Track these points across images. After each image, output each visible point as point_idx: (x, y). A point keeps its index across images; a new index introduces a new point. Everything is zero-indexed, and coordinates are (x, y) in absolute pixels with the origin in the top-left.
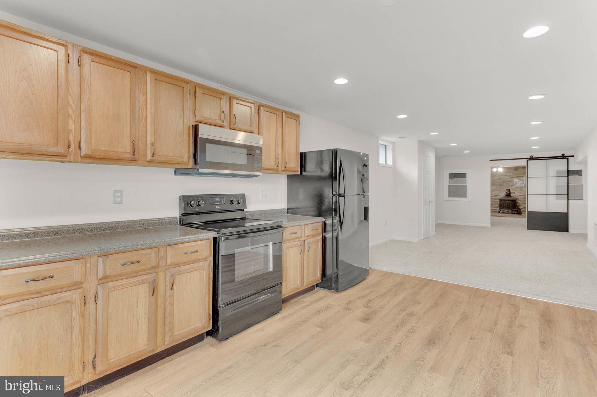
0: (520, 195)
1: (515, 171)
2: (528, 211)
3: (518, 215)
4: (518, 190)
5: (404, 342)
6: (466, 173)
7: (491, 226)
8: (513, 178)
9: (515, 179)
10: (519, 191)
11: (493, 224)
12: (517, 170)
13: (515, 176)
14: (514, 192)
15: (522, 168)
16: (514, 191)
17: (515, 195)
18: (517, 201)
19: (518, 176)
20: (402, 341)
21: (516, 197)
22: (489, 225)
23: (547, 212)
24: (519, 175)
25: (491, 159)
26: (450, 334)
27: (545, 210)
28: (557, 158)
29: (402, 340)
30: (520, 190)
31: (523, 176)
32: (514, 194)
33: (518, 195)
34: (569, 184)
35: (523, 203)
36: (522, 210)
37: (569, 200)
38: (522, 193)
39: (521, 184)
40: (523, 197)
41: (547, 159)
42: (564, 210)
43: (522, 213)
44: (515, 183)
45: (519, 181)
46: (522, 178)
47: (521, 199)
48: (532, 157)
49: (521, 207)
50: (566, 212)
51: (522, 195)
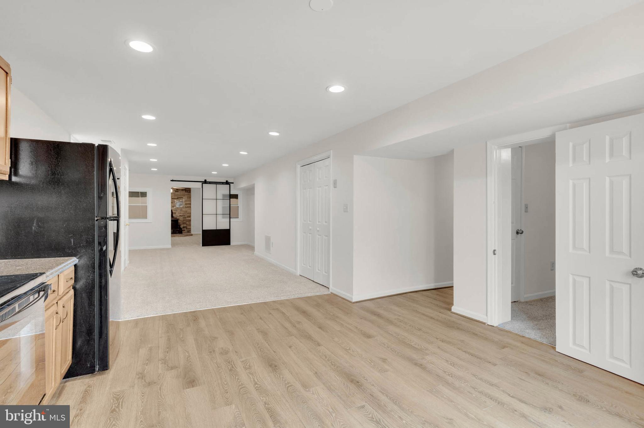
0: (180, 216)
1: (176, 192)
2: (203, 229)
3: (180, 235)
4: (178, 211)
5: (256, 380)
6: (146, 192)
7: (172, 247)
8: (175, 199)
9: (176, 200)
11: (173, 244)
12: (178, 192)
13: (176, 197)
16: (175, 212)
17: (176, 215)
18: (179, 221)
19: (178, 197)
20: (254, 380)
21: (177, 217)
22: (170, 246)
23: (216, 230)
25: (172, 180)
26: (275, 352)
27: (214, 228)
28: (223, 183)
29: (252, 379)
31: (182, 198)
34: (231, 206)
35: (183, 223)
36: (183, 229)
37: (231, 219)
38: (182, 214)
39: (180, 205)
40: (183, 217)
41: (216, 184)
42: (227, 227)
43: (183, 232)
44: (176, 204)
45: (179, 202)
46: (182, 200)
47: (181, 219)
48: (205, 180)
49: (182, 227)
50: (229, 228)
51: (182, 215)
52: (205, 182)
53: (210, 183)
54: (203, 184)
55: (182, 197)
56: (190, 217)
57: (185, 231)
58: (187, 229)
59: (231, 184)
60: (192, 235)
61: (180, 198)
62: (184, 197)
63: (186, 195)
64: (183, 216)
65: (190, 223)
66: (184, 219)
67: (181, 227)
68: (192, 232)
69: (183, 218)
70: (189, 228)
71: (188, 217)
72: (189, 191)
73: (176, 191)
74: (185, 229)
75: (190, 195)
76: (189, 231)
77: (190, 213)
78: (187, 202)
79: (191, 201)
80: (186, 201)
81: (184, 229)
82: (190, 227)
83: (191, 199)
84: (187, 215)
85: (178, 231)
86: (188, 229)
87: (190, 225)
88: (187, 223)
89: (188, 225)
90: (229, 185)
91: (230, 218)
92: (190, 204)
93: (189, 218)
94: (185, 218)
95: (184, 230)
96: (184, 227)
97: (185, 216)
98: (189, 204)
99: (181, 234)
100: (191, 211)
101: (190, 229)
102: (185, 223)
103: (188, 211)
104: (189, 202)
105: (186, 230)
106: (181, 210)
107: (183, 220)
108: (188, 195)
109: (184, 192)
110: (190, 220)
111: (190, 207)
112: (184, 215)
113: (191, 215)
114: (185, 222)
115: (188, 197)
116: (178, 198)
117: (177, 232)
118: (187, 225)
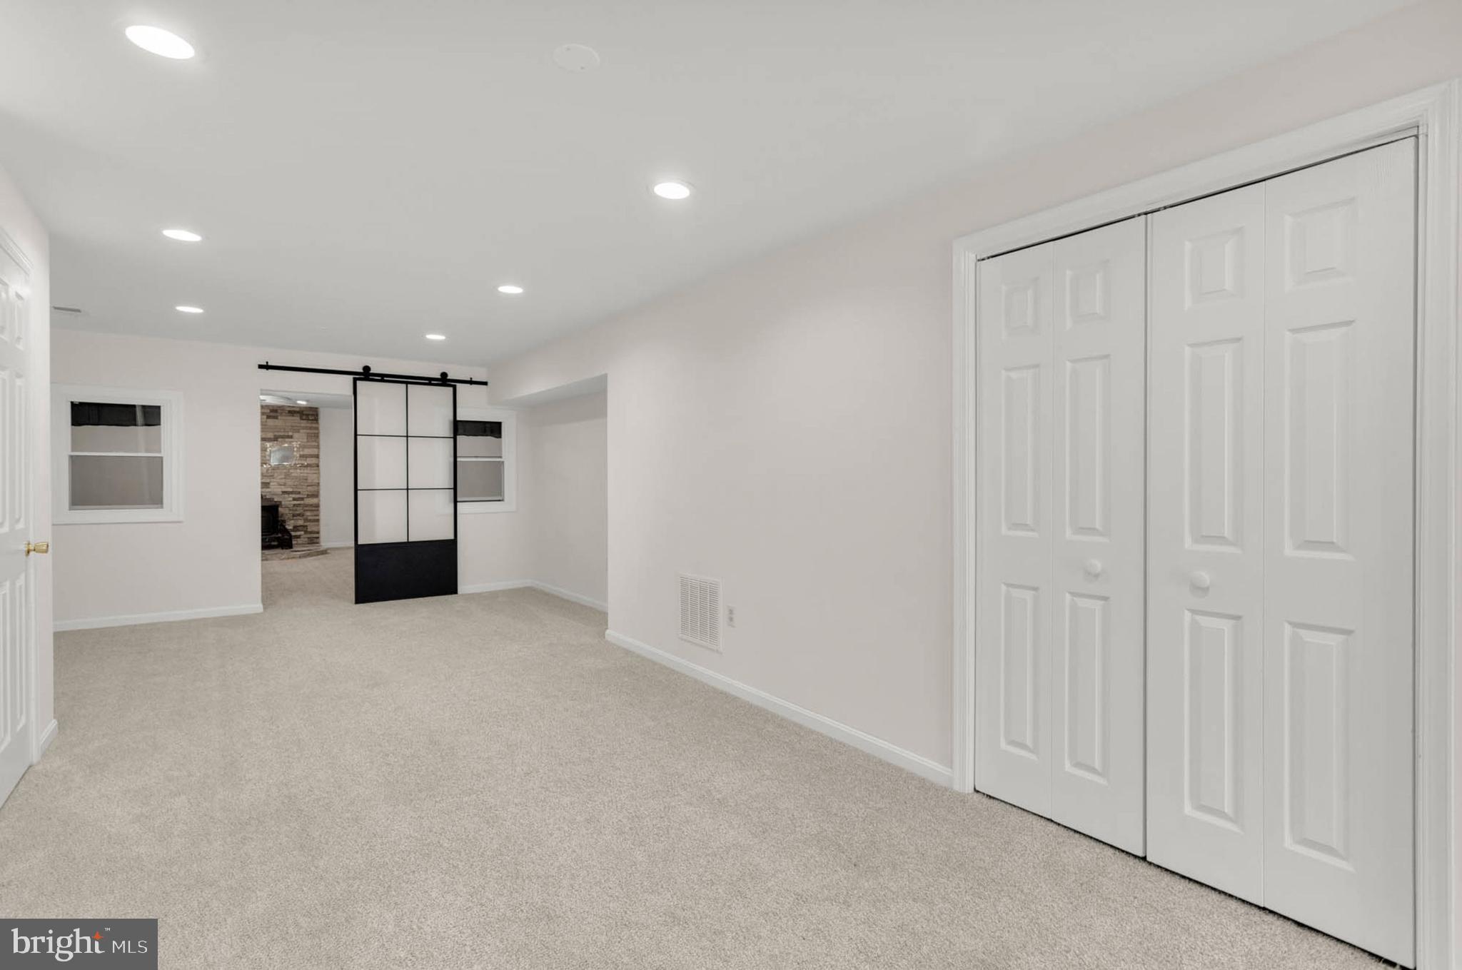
0: (284, 492)
1: (268, 420)
2: (359, 541)
3: (286, 552)
4: (280, 477)
6: (159, 407)
8: (270, 439)
9: (273, 444)
10: (283, 481)
12: (276, 418)
13: (273, 435)
14: (269, 483)
15: (290, 412)
16: (268, 481)
18: (280, 509)
19: (277, 434)
21: (274, 497)
22: (258, 607)
23: (408, 542)
24: (282, 434)
25: (265, 363)
28: (429, 381)
30: (283, 476)
31: (291, 437)
32: (269, 488)
33: (279, 490)
34: (458, 459)
35: (294, 516)
36: (293, 534)
37: (458, 504)
38: (290, 486)
39: (285, 458)
40: (294, 496)
41: (407, 383)
42: (446, 534)
43: (294, 542)
44: (270, 456)
45: (279, 450)
46: (291, 442)
47: (287, 501)
48: (367, 369)
49: (289, 527)
50: (452, 537)
51: (290, 490)
52: (366, 374)
53: (383, 378)
54: (358, 382)
55: (290, 434)
56: (316, 495)
57: (300, 541)
58: (306, 532)
59: (459, 386)
60: (324, 552)
61: (283, 437)
62: (296, 435)
63: (306, 428)
64: (292, 493)
65: (318, 515)
66: (296, 502)
67: (287, 527)
68: (325, 543)
69: (294, 499)
70: (315, 529)
71: (308, 496)
72: (312, 415)
73: (268, 417)
74: (302, 533)
75: (317, 428)
76: (314, 540)
77: (318, 484)
78: (307, 452)
79: (318, 447)
80: (303, 447)
81: (298, 533)
82: (318, 525)
83: (318, 443)
84: (305, 491)
85: (278, 539)
86: (311, 533)
87: (318, 521)
88: (308, 513)
89: (310, 521)
90: (451, 389)
91: (456, 502)
92: (317, 456)
93: (313, 501)
94: (302, 499)
95: (298, 537)
96: (296, 528)
97: (299, 493)
98: (312, 456)
99: (288, 551)
100: (319, 478)
101: (318, 533)
102: (299, 515)
103: (312, 478)
104: (314, 451)
105: (304, 539)
106: (287, 475)
107: (294, 505)
108: (311, 428)
109: (297, 418)
110: (317, 506)
111: (318, 466)
112: (295, 490)
113: (318, 492)
114: (300, 510)
115: (309, 436)
116: (276, 439)
117: (276, 543)
118: (306, 520)
